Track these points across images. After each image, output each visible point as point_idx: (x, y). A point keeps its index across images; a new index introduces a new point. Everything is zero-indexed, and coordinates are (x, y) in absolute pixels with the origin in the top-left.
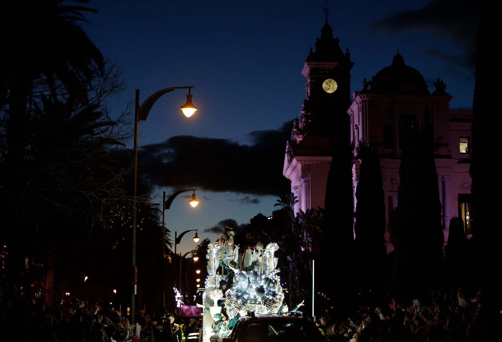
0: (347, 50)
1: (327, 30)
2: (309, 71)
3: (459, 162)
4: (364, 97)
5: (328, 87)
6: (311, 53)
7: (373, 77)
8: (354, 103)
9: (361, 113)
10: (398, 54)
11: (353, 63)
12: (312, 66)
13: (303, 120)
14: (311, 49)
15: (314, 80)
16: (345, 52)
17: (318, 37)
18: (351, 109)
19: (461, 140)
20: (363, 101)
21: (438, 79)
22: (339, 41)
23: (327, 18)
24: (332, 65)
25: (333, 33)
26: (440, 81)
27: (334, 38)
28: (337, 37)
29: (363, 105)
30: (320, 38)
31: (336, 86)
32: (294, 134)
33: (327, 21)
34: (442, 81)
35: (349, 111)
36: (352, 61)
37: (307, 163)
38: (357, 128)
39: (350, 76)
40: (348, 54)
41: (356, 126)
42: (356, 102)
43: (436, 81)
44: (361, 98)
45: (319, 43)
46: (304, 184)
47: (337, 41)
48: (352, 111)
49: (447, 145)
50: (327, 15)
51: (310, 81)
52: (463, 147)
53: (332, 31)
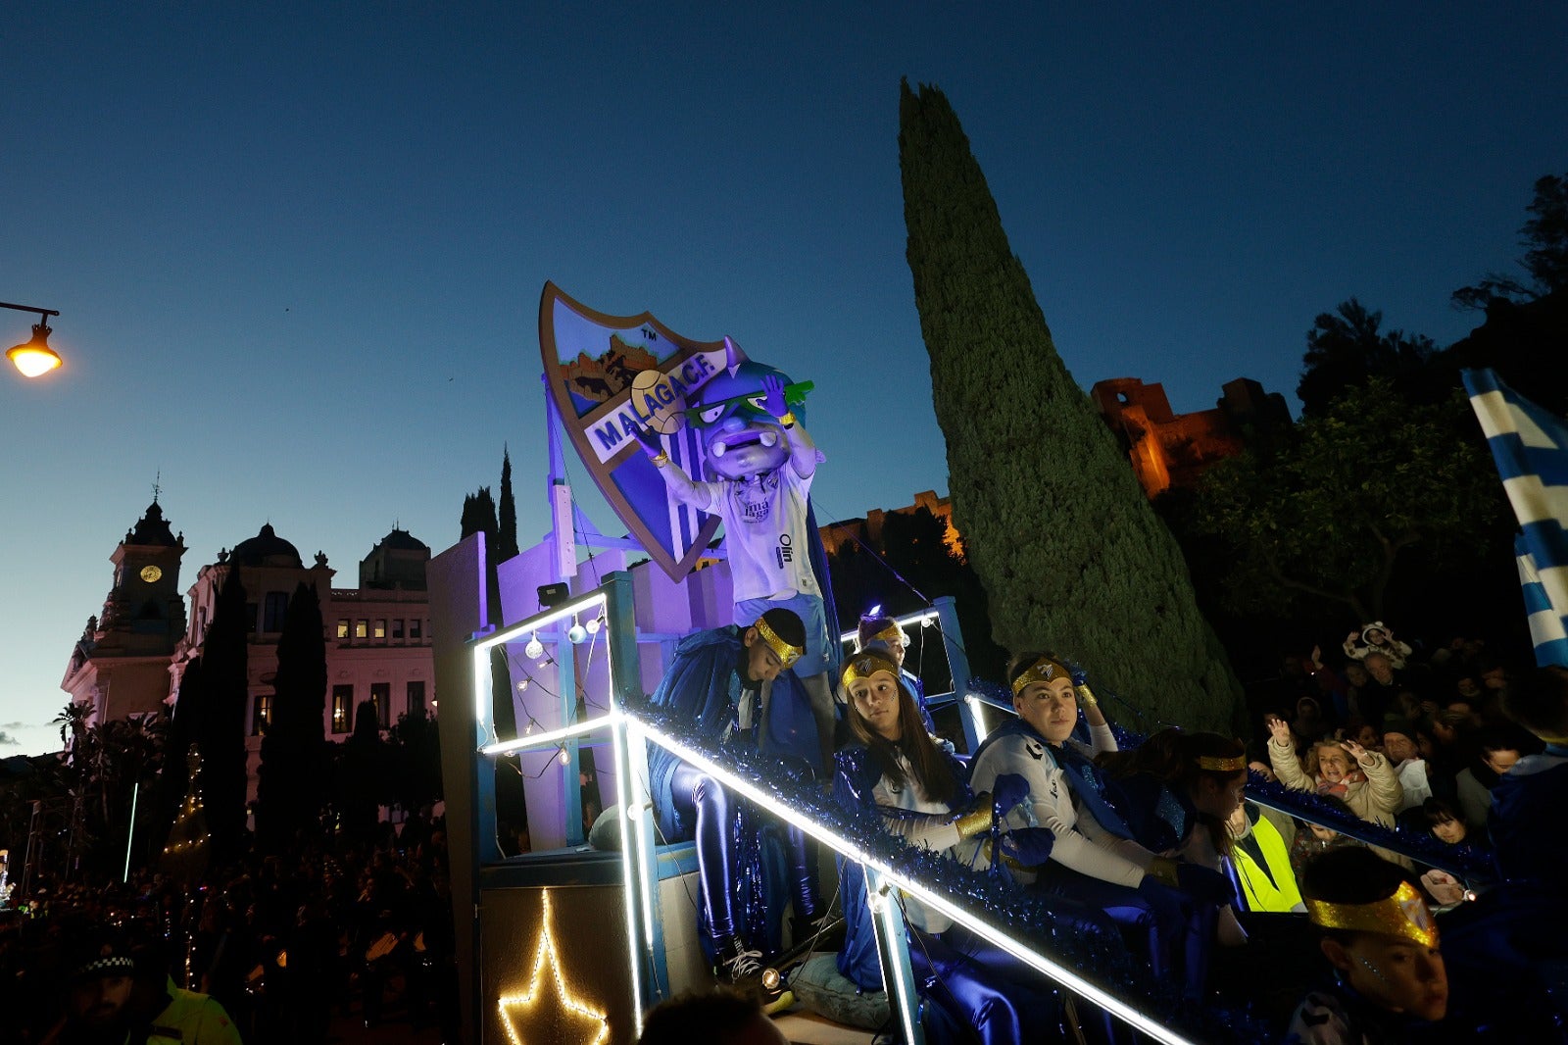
0: (181, 533)
1: (154, 510)
2: (124, 555)
3: (339, 648)
4: (221, 569)
5: (149, 575)
8: (203, 579)
10: (267, 524)
11: (186, 549)
12: (129, 549)
14: (130, 530)
15: (130, 567)
16: (176, 536)
17: (140, 517)
19: (341, 622)
20: (218, 575)
21: (321, 552)
22: (170, 523)
23: (156, 497)
24: (157, 551)
25: (162, 514)
26: (323, 554)
27: (163, 519)
28: (167, 519)
30: (143, 518)
31: (160, 574)
33: (156, 499)
34: (326, 553)
36: (185, 546)
37: (107, 666)
39: (179, 562)
40: (181, 538)
42: (207, 576)
43: (317, 554)
44: (217, 570)
45: (141, 525)
46: (98, 694)
47: (167, 523)
48: (196, 590)
50: (157, 492)
51: (124, 568)
52: (342, 631)
53: (161, 511)
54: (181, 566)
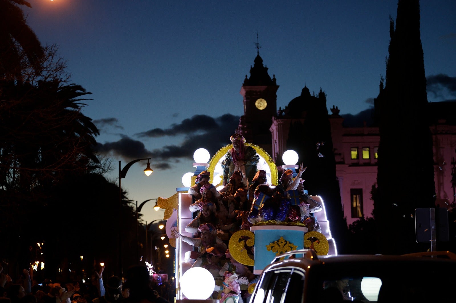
0: (274, 76)
1: (258, 60)
2: (245, 92)
4: (279, 121)
5: (260, 105)
6: (246, 79)
7: (286, 106)
8: (273, 125)
9: (277, 133)
10: (305, 87)
11: (278, 86)
12: (248, 89)
13: (241, 132)
14: (246, 76)
15: (249, 100)
16: (272, 78)
17: (251, 66)
18: (272, 128)
19: (353, 149)
21: (334, 106)
23: (258, 51)
24: (263, 88)
25: (263, 63)
26: (335, 108)
27: (264, 66)
28: (266, 66)
29: (279, 127)
30: (253, 66)
31: (266, 104)
32: (240, 129)
33: (258, 53)
34: (337, 107)
35: (271, 129)
36: (277, 84)
38: (276, 143)
39: (276, 96)
40: (275, 79)
41: (275, 141)
42: (274, 124)
43: (332, 108)
44: (277, 122)
45: (252, 71)
47: (266, 69)
48: (272, 129)
49: (340, 154)
50: (258, 48)
51: (246, 101)
52: (354, 154)
53: (262, 61)
54: (277, 98)
